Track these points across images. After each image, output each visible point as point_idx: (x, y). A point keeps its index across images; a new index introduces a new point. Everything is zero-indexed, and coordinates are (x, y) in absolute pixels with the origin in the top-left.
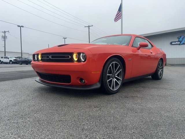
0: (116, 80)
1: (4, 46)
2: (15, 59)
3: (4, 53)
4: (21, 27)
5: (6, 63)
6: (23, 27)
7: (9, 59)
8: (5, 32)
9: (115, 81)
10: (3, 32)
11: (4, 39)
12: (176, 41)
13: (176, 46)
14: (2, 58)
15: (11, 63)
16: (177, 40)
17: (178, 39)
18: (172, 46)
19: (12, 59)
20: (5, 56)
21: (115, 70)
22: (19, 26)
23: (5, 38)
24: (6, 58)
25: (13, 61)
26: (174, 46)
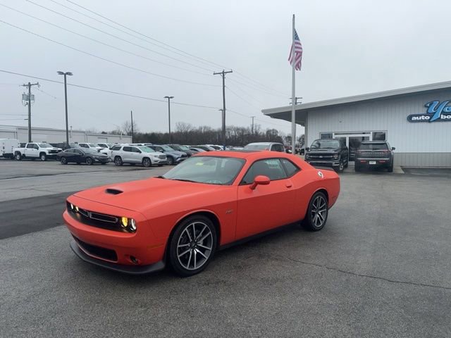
0: (198, 251)
1: (27, 117)
2: (52, 148)
3: (28, 131)
4: (65, 75)
5: (33, 159)
6: (69, 74)
7: (38, 148)
8: (30, 85)
9: (197, 253)
10: (24, 85)
11: (28, 102)
12: (421, 113)
13: (420, 124)
14: (23, 145)
15: (43, 157)
16: (424, 111)
17: (426, 109)
18: (413, 124)
19: (46, 150)
20: (30, 141)
21: (197, 236)
22: (61, 73)
23: (29, 98)
24: (32, 147)
25: (47, 154)
26: (416, 124)
